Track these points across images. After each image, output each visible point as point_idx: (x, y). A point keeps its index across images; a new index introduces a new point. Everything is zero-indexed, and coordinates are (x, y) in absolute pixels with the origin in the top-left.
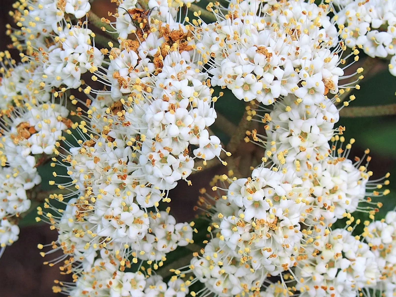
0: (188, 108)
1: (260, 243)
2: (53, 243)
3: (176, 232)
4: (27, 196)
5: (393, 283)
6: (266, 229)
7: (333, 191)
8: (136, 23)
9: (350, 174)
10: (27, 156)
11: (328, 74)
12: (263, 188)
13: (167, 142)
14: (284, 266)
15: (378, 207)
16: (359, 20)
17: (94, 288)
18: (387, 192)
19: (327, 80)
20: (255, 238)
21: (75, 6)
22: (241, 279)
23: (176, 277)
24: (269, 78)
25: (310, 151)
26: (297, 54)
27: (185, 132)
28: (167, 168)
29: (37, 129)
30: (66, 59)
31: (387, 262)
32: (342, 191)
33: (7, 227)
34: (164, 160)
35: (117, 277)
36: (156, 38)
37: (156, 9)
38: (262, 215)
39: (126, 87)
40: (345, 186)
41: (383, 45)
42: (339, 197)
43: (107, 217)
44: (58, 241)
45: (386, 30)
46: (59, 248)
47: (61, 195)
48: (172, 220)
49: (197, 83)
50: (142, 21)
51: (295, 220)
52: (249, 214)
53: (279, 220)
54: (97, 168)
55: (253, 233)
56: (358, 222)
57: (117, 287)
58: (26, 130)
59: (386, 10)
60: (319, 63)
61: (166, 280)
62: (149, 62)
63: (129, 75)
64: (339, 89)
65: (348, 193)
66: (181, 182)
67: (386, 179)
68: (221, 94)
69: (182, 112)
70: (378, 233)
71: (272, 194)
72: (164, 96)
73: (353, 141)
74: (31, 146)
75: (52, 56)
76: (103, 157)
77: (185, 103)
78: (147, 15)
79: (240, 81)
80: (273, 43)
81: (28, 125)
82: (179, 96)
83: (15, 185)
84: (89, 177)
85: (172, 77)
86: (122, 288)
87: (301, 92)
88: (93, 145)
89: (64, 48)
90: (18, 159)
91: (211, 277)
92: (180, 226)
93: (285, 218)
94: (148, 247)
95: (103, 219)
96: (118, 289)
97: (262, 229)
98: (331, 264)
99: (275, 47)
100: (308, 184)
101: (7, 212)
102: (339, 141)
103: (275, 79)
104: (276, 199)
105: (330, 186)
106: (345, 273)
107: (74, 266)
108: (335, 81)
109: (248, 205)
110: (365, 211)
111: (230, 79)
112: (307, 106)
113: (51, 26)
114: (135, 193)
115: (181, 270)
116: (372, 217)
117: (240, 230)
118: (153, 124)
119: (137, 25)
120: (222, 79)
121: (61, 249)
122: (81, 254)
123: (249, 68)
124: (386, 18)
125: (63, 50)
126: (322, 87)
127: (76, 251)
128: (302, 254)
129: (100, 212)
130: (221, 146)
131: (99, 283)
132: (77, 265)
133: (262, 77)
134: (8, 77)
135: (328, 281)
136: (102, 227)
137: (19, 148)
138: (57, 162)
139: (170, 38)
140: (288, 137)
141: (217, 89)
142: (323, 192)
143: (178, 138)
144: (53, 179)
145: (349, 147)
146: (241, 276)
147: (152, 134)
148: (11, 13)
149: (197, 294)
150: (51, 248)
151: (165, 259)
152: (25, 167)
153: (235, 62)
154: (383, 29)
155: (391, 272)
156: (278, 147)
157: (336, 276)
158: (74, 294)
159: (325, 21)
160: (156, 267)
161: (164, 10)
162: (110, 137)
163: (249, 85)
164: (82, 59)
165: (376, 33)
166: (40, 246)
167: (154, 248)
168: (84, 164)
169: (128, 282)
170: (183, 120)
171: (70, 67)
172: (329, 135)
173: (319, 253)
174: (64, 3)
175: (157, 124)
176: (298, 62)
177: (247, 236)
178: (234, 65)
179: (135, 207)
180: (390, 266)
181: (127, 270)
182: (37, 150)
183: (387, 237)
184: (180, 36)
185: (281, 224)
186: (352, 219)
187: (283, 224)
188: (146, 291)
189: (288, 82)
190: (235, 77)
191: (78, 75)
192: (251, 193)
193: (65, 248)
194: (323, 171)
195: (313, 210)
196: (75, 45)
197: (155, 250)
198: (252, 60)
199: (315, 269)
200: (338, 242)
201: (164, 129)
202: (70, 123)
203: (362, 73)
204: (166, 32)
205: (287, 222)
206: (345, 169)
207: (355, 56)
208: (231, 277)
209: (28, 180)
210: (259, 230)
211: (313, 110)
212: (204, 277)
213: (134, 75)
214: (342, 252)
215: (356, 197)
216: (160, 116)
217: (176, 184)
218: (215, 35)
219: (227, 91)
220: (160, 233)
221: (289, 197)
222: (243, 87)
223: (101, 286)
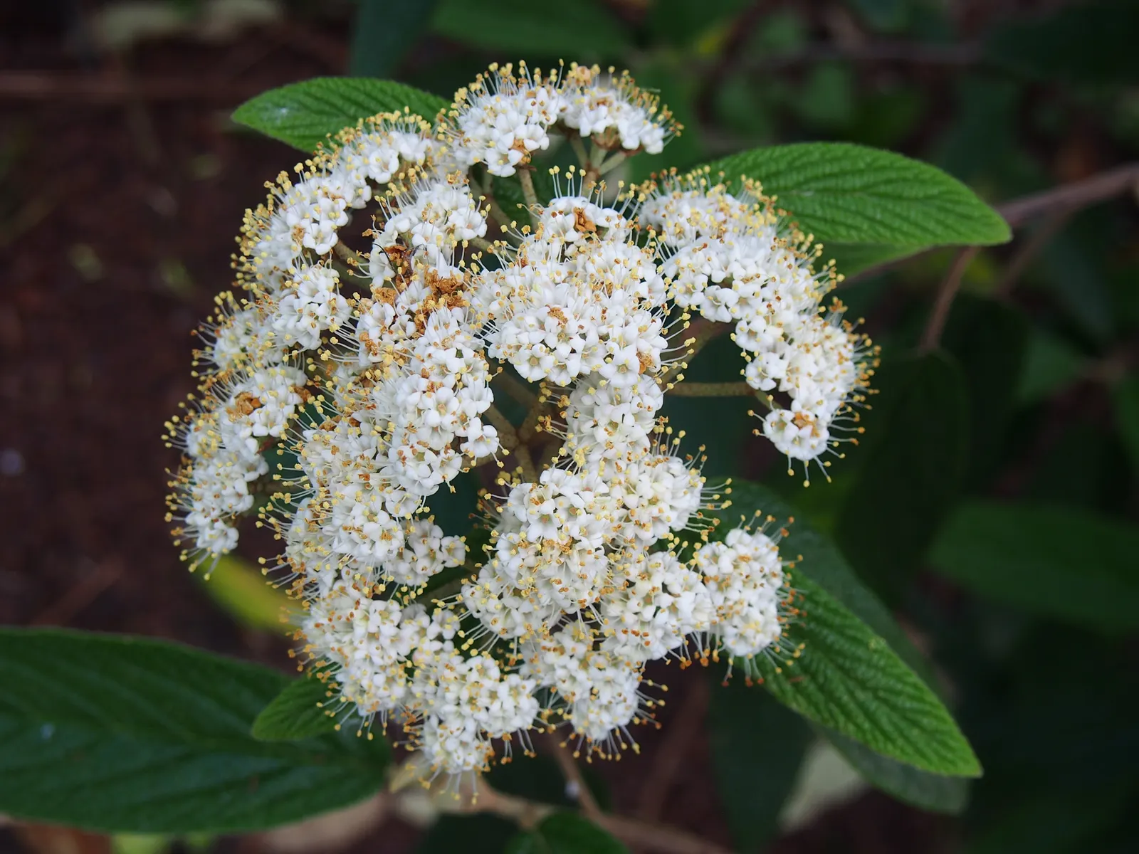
0: (454, 389)
1: (550, 570)
2: (278, 556)
3: (443, 549)
4: (249, 490)
5: (735, 627)
6: (556, 553)
7: (653, 502)
8: (394, 266)
9: (677, 479)
10: (246, 439)
11: (645, 346)
12: (554, 497)
13: (425, 434)
14: (581, 602)
15: (713, 525)
16: (693, 271)
17: (330, 620)
18: (727, 504)
19: (645, 353)
20: (542, 563)
21: (316, 238)
22: (527, 615)
23: (440, 609)
24: (564, 350)
25: (621, 447)
26: (604, 318)
27: (447, 420)
28: (423, 467)
29: (262, 401)
30: (300, 311)
31: (726, 599)
32: (664, 501)
33: (223, 531)
34: (420, 457)
35: (362, 607)
36: (421, 286)
37: (422, 247)
38: (552, 534)
39: (376, 354)
40: (668, 496)
41: (726, 306)
42: (660, 511)
43: (346, 529)
44: (286, 554)
45: (730, 286)
46: (285, 564)
47: (288, 495)
48: (438, 531)
49: (469, 353)
50: (402, 265)
51: (597, 540)
52: (535, 532)
53: (574, 541)
54: (337, 460)
55: (539, 557)
56: (685, 544)
57: (361, 619)
58: (247, 403)
59: (732, 259)
60: (632, 331)
61: (430, 612)
62: (410, 320)
63: (381, 338)
64: (662, 366)
65: (674, 504)
66: (443, 486)
67: (726, 487)
68: (500, 370)
69: (445, 393)
70: (715, 558)
71: (567, 506)
72: (424, 370)
73: (682, 434)
74: (252, 425)
75: (283, 306)
76: (344, 446)
77: (451, 380)
78: (409, 256)
79: (525, 353)
80: (571, 302)
81: (249, 396)
82: (444, 370)
83: (233, 475)
84: (325, 473)
85: (436, 344)
86: (369, 622)
87: (608, 370)
88: (333, 428)
89: (299, 295)
90: (235, 441)
91: (487, 612)
92: (447, 541)
93: (582, 538)
94: (404, 567)
95: (341, 530)
96: (363, 623)
97: (552, 552)
98: (647, 600)
99: (575, 307)
100: (619, 492)
101: (222, 510)
102: (665, 433)
103: (573, 351)
104: (572, 512)
105: (649, 494)
106: (667, 612)
107: (307, 587)
108: (656, 355)
109: (534, 519)
110: (696, 530)
111: (512, 351)
112: (616, 389)
113: (284, 263)
114: (384, 498)
115: (445, 602)
116: (705, 538)
117: (523, 553)
118: (405, 409)
119: (395, 268)
120: (501, 350)
121: (289, 565)
122: (315, 573)
123: (538, 336)
124: (730, 270)
125: (298, 297)
126: (635, 364)
127: (310, 570)
128: (608, 587)
129: (338, 521)
130: (498, 439)
131: (338, 613)
132: (312, 587)
133: (555, 349)
134: (228, 328)
135: (643, 623)
136: (340, 541)
137: (237, 427)
138: (285, 449)
139: (438, 288)
140: (593, 427)
141: (493, 362)
142: (638, 503)
143: (439, 429)
144: (278, 472)
145: (677, 441)
146: (527, 612)
147: (404, 421)
148: (238, 239)
149: (468, 633)
150: (275, 563)
151: (425, 585)
152: (244, 453)
153: (519, 328)
154: (727, 283)
155: (731, 612)
156: (580, 440)
157: (654, 616)
158: (306, 625)
159: (649, 272)
160: (413, 595)
161: (434, 250)
162: (354, 419)
163: (538, 359)
164: (321, 311)
165: (717, 289)
166: (262, 560)
167: (412, 569)
168: (320, 454)
169: (377, 614)
170: (446, 404)
171: (306, 322)
172: (649, 425)
173: (631, 584)
174: (302, 234)
175: (411, 408)
176: (604, 330)
177: (531, 560)
178: (518, 331)
179: (383, 516)
180: (730, 603)
181: (376, 597)
182: (261, 431)
183: (726, 564)
184: (452, 286)
185: (577, 547)
186: (677, 540)
187: (580, 546)
188: (401, 626)
189: (592, 355)
190: (518, 348)
191: (316, 333)
192: (537, 504)
193: (294, 564)
194: (641, 474)
195: (624, 528)
196: (314, 292)
197: (413, 570)
198: (542, 326)
199: (626, 606)
200: (658, 571)
201: (420, 415)
202: (306, 394)
203: (692, 346)
204: (433, 281)
205: (585, 543)
206: (672, 471)
207: (685, 321)
208: (514, 612)
209: (252, 468)
210: (547, 552)
211: (627, 394)
212: (478, 611)
213: (387, 337)
214: (663, 584)
215: (686, 510)
216: (415, 397)
217: (437, 489)
218: (497, 289)
219: (508, 366)
220: (421, 549)
221: (589, 511)
222: (529, 360)
223: (340, 618)
